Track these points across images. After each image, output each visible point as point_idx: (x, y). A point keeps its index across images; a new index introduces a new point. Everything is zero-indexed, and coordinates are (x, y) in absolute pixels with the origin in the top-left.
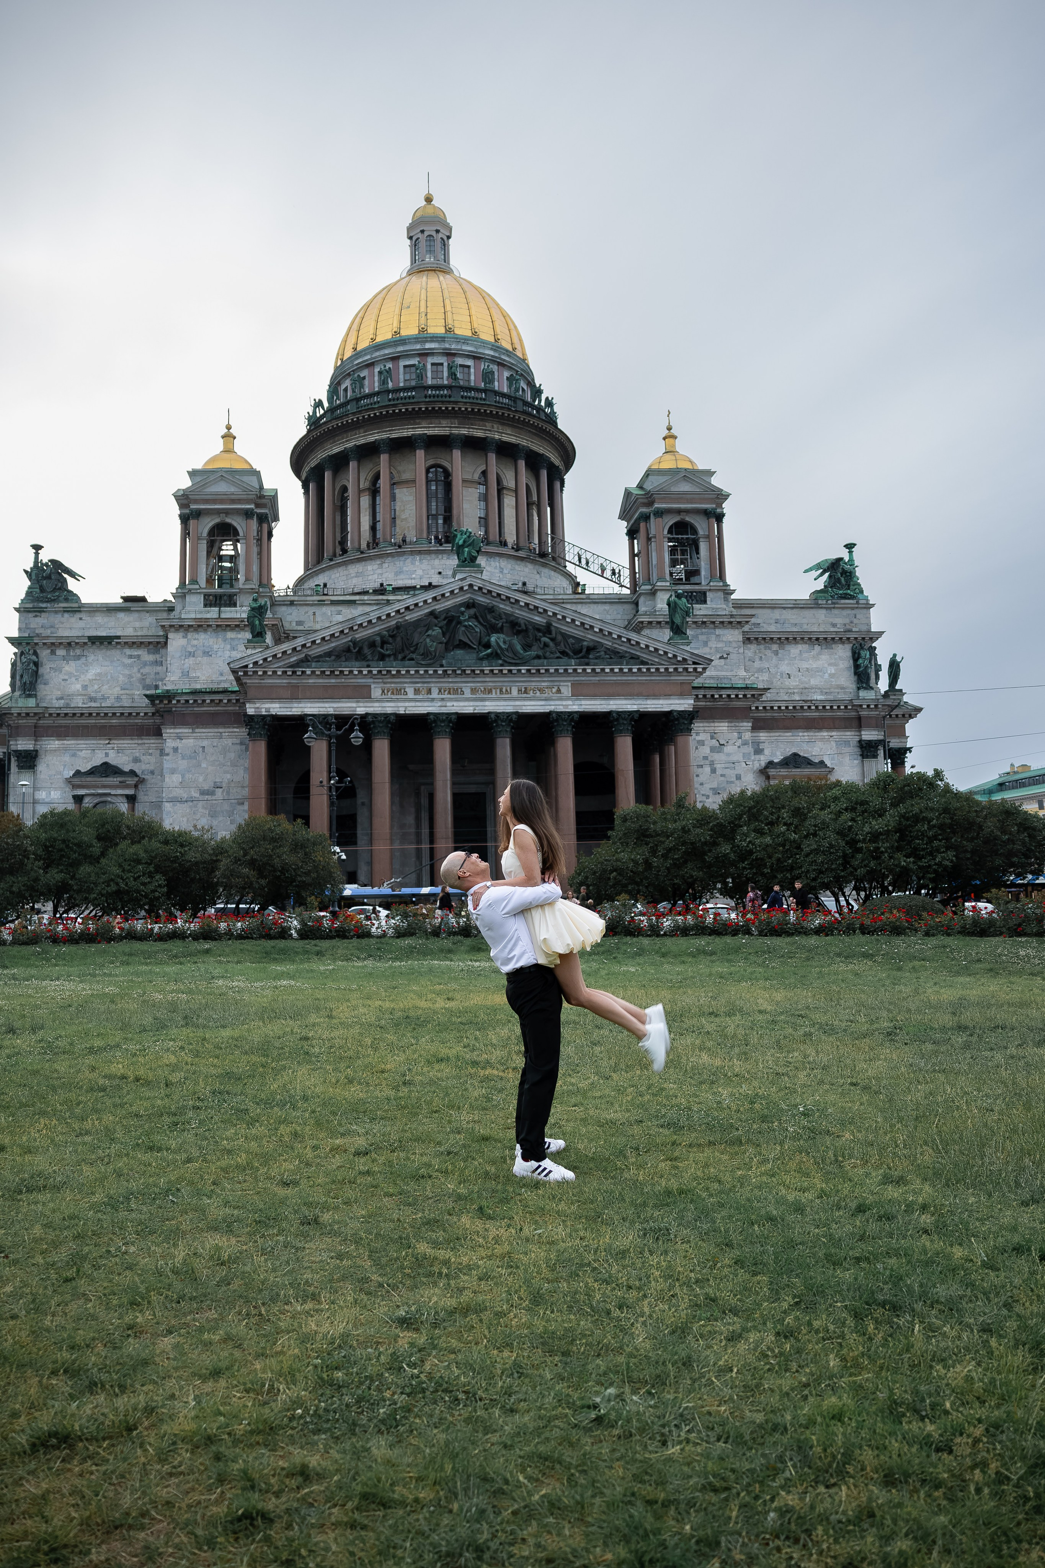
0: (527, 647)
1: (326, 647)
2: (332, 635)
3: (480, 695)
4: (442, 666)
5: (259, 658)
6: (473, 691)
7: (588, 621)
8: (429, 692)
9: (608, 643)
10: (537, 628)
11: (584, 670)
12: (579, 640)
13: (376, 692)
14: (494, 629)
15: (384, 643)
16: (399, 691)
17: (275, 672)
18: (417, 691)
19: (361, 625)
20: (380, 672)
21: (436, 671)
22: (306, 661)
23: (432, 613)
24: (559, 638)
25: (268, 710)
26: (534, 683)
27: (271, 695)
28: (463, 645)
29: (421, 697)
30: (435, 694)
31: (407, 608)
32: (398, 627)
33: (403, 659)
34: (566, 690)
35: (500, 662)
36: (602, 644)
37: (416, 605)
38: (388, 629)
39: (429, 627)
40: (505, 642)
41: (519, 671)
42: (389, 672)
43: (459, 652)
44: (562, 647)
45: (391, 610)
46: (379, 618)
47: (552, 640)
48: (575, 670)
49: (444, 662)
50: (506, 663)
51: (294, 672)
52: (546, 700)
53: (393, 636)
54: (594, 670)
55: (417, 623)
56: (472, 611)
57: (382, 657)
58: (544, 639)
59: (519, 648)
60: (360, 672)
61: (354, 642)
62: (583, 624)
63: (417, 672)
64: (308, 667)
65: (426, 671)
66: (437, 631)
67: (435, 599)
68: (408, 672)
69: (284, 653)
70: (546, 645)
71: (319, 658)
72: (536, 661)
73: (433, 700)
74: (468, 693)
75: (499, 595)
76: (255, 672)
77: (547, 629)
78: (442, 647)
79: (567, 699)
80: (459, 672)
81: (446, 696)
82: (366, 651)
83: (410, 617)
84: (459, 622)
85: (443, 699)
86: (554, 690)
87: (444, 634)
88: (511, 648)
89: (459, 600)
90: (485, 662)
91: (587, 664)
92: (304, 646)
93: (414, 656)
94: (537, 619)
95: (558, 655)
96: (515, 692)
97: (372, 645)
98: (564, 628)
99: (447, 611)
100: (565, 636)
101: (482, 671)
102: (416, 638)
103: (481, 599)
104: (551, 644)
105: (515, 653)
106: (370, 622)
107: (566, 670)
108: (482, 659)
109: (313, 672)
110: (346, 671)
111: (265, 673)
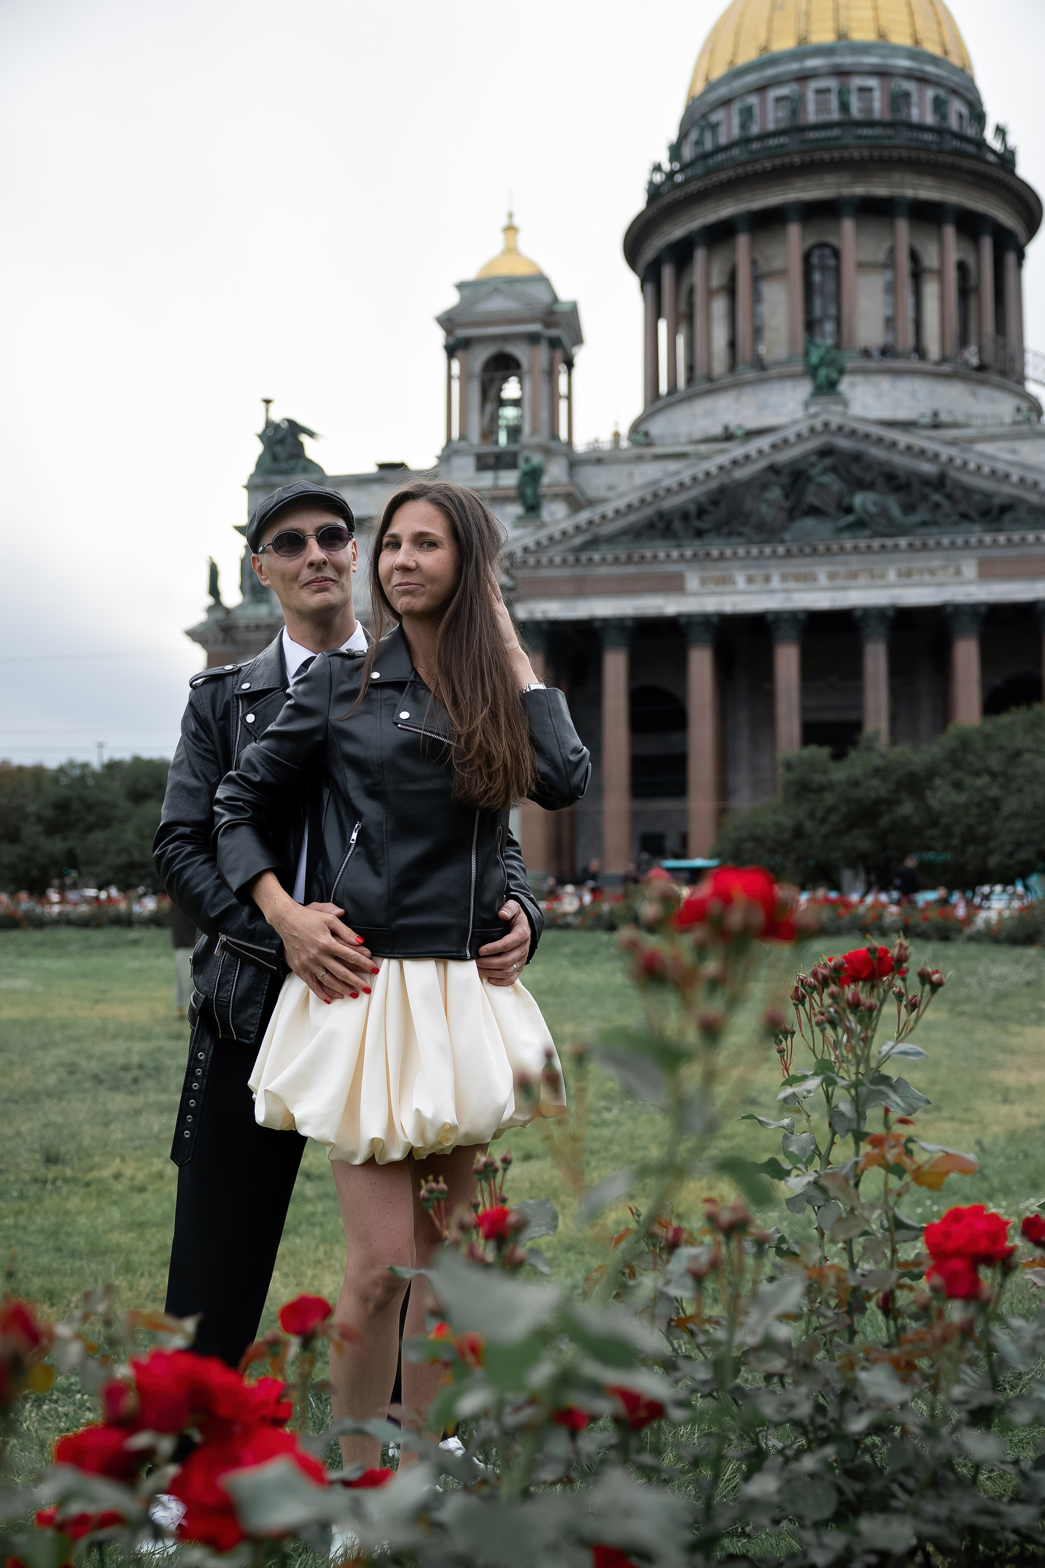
0: (909, 509)
1: (622, 523)
2: (630, 507)
3: (840, 582)
4: (782, 541)
5: (530, 542)
6: (832, 576)
7: (1001, 467)
8: (767, 579)
9: (1033, 498)
10: (926, 481)
11: (995, 541)
12: (988, 495)
13: (693, 582)
14: (861, 485)
15: (701, 512)
16: (725, 580)
17: (551, 561)
18: (750, 580)
19: (668, 490)
20: (695, 555)
21: (774, 552)
22: (593, 543)
23: (773, 469)
24: (958, 494)
25: (544, 612)
26: (921, 561)
27: (548, 591)
28: (814, 511)
29: (754, 587)
30: (776, 583)
31: (735, 463)
32: (722, 490)
33: (730, 534)
34: (970, 570)
35: (867, 532)
36: (1022, 501)
37: (747, 457)
38: (707, 494)
39: (765, 487)
40: (875, 504)
41: (896, 546)
42: (708, 554)
43: (809, 523)
44: (962, 507)
45: (711, 466)
46: (694, 479)
47: (949, 497)
48: (981, 542)
49: (787, 536)
50: (876, 534)
51: (577, 560)
52: (940, 585)
53: (715, 503)
54: (1009, 540)
55: (749, 484)
56: (828, 462)
57: (700, 534)
58: (937, 497)
59: (895, 511)
60: (668, 556)
61: (661, 515)
62: (993, 472)
63: (748, 553)
64: (598, 550)
65: (761, 552)
66: (775, 493)
67: (774, 446)
68: (735, 553)
69: (564, 533)
70: (937, 506)
71: (612, 539)
72: (923, 530)
73: (772, 592)
74: (823, 580)
75: (867, 436)
76: (525, 562)
77: (940, 482)
78: (783, 516)
79: (970, 582)
80: (808, 550)
81: (791, 585)
82: (678, 525)
83: (741, 474)
84: (809, 479)
85: (786, 591)
86: (952, 570)
87: (787, 496)
88: (884, 512)
89: (812, 445)
90: (846, 535)
91: (1000, 530)
92: (590, 522)
93: (745, 529)
94: (928, 468)
95: (955, 518)
96: (892, 576)
97: (685, 516)
98: (967, 479)
99: (793, 462)
100: (967, 491)
101: (842, 549)
102: (749, 504)
103: (843, 443)
104: (946, 504)
105: (890, 519)
106: (681, 485)
107: (967, 543)
108: (840, 530)
109: (603, 560)
110: (648, 554)
111: (538, 562)
